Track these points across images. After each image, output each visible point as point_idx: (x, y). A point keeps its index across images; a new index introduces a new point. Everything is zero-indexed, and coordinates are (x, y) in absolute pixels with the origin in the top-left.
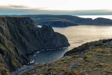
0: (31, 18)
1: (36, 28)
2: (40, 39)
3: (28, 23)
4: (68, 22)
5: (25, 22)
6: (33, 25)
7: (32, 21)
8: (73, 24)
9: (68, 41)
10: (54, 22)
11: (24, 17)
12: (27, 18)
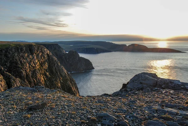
0: (59, 45)
1: (64, 53)
2: (66, 63)
3: (56, 49)
4: (101, 48)
5: (53, 48)
6: (61, 51)
7: (59, 47)
8: (106, 50)
9: (92, 65)
10: (87, 48)
11: (55, 43)
12: (55, 44)
